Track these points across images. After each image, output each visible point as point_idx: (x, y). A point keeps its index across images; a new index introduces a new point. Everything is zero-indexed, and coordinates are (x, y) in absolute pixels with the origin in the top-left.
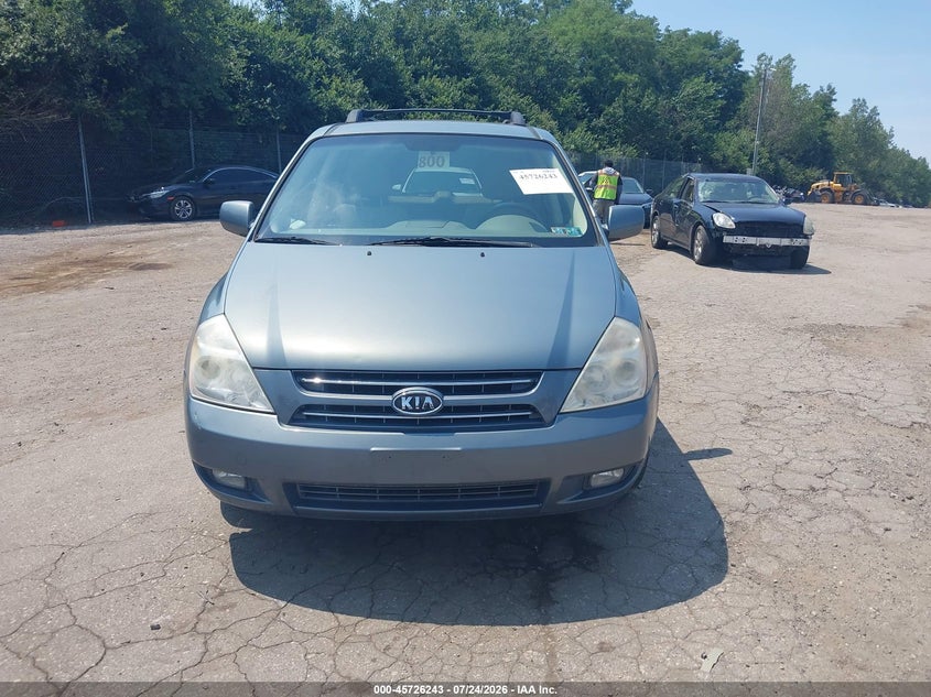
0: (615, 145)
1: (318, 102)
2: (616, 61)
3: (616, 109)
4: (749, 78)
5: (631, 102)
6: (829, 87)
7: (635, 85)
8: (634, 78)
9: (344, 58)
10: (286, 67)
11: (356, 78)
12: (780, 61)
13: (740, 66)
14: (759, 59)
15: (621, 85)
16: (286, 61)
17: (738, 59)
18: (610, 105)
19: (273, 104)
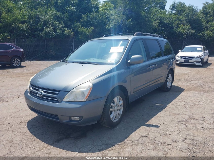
1: (175, 31)
9: (186, 20)
10: (168, 23)
11: (188, 24)
16: (168, 22)
19: (164, 32)
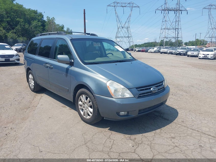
0: (19, 37)
2: (16, 15)
3: (18, 27)
4: (46, 22)
5: (22, 26)
6: (63, 25)
7: (23, 22)
8: (22, 20)
12: (52, 18)
13: (43, 19)
14: (47, 17)
15: (19, 22)
17: (43, 17)
18: (17, 26)
